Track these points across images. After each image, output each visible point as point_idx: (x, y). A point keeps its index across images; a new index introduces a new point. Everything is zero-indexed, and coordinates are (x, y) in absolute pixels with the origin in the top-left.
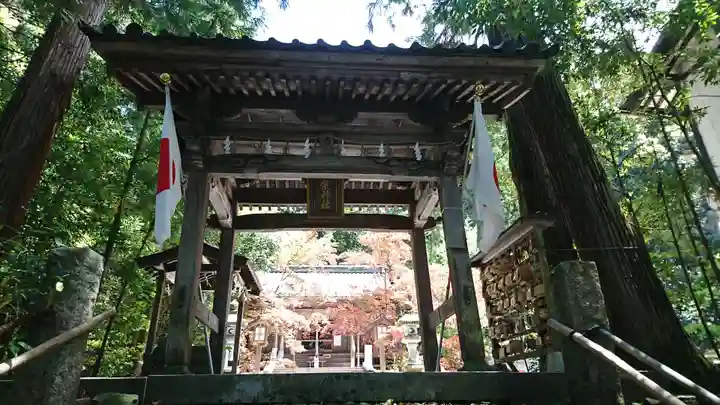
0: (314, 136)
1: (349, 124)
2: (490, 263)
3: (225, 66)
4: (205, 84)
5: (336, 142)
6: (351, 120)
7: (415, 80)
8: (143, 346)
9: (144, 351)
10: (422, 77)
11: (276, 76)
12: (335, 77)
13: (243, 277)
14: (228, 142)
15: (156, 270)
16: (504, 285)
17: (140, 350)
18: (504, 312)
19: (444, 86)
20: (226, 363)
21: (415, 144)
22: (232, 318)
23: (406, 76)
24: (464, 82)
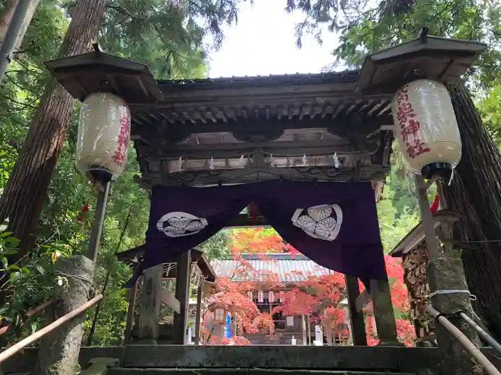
0: (248, 152)
1: (275, 141)
2: (409, 253)
3: (176, 105)
4: (162, 118)
5: (265, 156)
6: (278, 138)
7: (328, 104)
8: (124, 324)
9: (125, 329)
10: (334, 100)
11: (215, 109)
12: (262, 106)
13: (200, 266)
14: (180, 161)
15: (132, 262)
16: (420, 272)
17: (123, 327)
18: (421, 296)
19: (353, 107)
20: (190, 339)
21: (333, 154)
22: (192, 301)
23: (321, 101)
24: (371, 101)
